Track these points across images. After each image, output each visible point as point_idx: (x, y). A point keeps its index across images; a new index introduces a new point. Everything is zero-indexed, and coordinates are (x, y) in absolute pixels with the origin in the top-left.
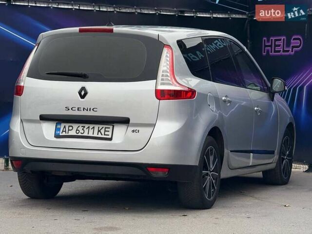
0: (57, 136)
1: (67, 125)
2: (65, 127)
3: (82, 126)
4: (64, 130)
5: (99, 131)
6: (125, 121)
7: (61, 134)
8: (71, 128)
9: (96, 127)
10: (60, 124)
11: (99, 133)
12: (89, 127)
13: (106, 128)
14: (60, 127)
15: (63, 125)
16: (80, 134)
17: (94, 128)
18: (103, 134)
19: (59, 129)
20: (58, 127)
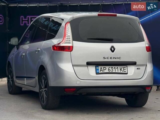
0: (97, 73)
1: (102, 67)
2: (101, 68)
3: (111, 67)
4: (101, 70)
5: (121, 69)
6: (134, 64)
7: (100, 72)
8: (105, 69)
9: (119, 67)
10: (98, 66)
12: (115, 68)
13: (124, 68)
15: (100, 67)
16: (111, 72)
17: (117, 68)
18: (123, 71)
19: (98, 70)
20: (97, 68)
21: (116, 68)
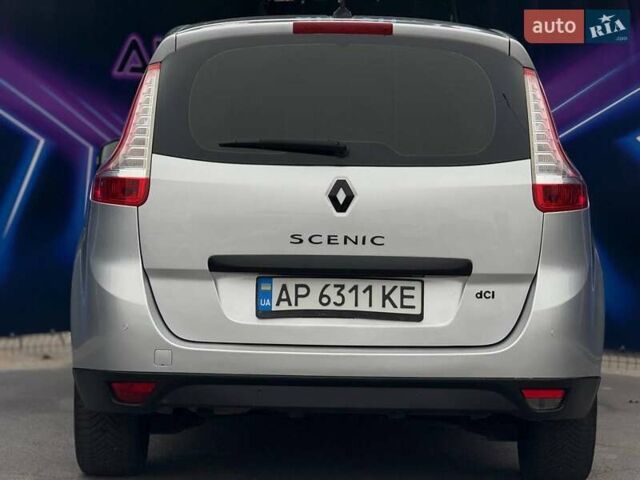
0: (263, 313)
1: (291, 284)
2: (284, 288)
3: (336, 286)
4: (284, 296)
5: (386, 297)
6: (459, 269)
7: (274, 308)
8: (302, 291)
9: (377, 287)
10: (269, 280)
11: (387, 301)
12: (355, 288)
13: (403, 289)
14: (269, 288)
15: (276, 285)
16: (331, 307)
17: (369, 288)
18: (398, 305)
19: (269, 295)
20: (265, 287)
21: (360, 291)
